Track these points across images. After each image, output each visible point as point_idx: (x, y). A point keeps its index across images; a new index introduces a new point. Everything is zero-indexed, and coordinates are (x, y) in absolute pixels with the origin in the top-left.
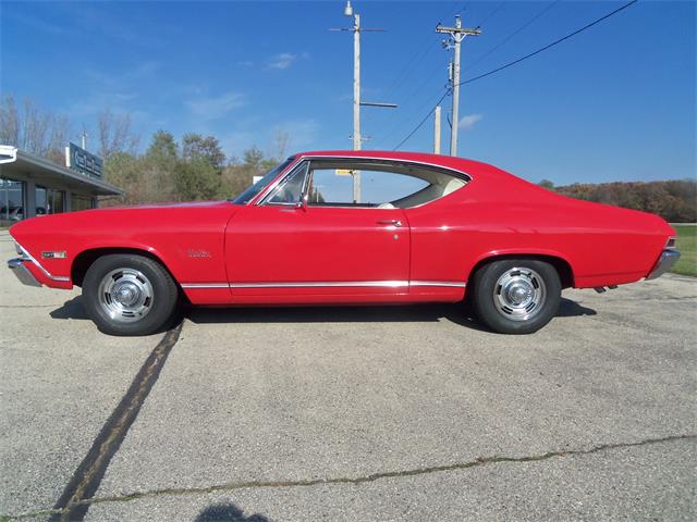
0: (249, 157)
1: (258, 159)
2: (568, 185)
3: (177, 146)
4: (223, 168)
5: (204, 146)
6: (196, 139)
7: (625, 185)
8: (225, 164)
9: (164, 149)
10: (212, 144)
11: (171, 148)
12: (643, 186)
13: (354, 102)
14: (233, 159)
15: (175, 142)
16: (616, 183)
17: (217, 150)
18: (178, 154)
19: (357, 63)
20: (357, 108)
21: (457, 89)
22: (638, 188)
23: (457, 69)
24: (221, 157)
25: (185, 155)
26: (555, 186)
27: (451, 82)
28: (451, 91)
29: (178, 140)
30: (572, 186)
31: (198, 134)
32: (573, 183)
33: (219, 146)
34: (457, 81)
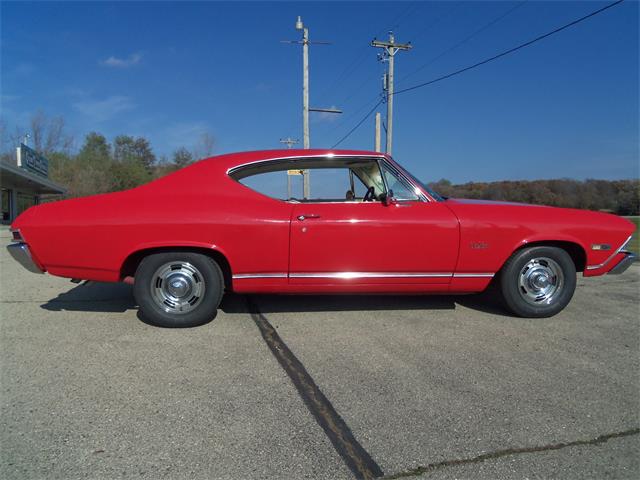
0: (179, 158)
1: (186, 160)
2: (464, 183)
3: (109, 147)
4: (154, 168)
5: (136, 147)
6: (128, 141)
7: (513, 183)
8: (156, 163)
9: (97, 150)
10: (142, 146)
11: (104, 149)
12: (528, 184)
13: (303, 108)
14: (164, 159)
15: (107, 144)
16: (505, 182)
17: (148, 151)
18: (110, 155)
19: (306, 73)
20: (306, 114)
21: (391, 97)
22: (523, 186)
23: (391, 79)
24: (152, 158)
25: (117, 156)
26: (453, 184)
27: (386, 90)
28: (386, 99)
29: (110, 141)
30: (467, 185)
31: (129, 136)
32: (468, 182)
33: (150, 147)
34: (391, 90)
